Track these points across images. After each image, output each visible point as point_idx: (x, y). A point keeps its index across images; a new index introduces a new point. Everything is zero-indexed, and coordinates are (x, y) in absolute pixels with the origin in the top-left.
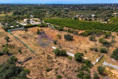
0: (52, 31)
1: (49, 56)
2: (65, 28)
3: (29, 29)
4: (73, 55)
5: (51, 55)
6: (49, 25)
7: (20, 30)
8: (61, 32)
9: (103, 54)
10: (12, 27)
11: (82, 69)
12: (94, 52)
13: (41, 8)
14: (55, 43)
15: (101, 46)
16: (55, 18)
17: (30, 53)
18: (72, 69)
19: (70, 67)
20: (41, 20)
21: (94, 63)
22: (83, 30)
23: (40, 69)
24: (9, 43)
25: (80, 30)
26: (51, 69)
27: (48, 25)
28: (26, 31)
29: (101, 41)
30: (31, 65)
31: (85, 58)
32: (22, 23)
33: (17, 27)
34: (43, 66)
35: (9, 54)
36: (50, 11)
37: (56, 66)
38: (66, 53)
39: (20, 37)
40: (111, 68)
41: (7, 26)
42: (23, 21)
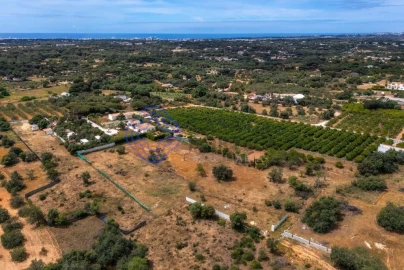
0: (184, 152)
1: (181, 219)
2: (217, 143)
3: (127, 146)
5: (185, 217)
7: (105, 150)
8: (206, 154)
9: (289, 214)
10: (85, 141)
12: (272, 209)
14: (192, 189)
15: (291, 196)
16: (192, 105)
17: (141, 212)
18: (224, 244)
19: (220, 241)
21: (265, 233)
22: (261, 150)
23: (165, 244)
24: (90, 188)
25: (254, 148)
26: (186, 245)
28: (122, 152)
29: (294, 183)
30: (148, 237)
31: (252, 223)
32: (103, 126)
33: (97, 143)
34: (169, 238)
35: (99, 215)
37: (195, 239)
38: (213, 212)
39: (110, 172)
40: (296, 243)
41: (72, 138)
42: (108, 121)
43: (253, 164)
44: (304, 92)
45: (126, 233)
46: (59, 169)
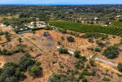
0: (56, 33)
1: (55, 53)
2: (68, 31)
3: (36, 31)
4: (73, 53)
5: (56, 53)
6: (54, 27)
7: (28, 32)
8: (65, 34)
9: (97, 52)
10: (21, 29)
11: (79, 63)
12: (90, 51)
13: (46, 10)
14: (59, 44)
15: (97, 46)
16: (60, 21)
17: (39, 51)
18: (71, 62)
19: (70, 61)
20: (46, 22)
21: (88, 59)
22: (84, 33)
23: (48, 62)
24: (22, 43)
25: (82, 32)
26: (56, 62)
27: (52, 28)
28: (34, 33)
29: (97, 42)
30: (41, 59)
31: (82, 55)
32: (29, 26)
33: (26, 30)
34: (50, 60)
35: (23, 52)
36: (55, 14)
37: (60, 60)
38: (67, 51)
39: (29, 39)
40: (101, 62)
41: (17, 28)
42: (30, 24)
43: (82, 37)
44: (98, 17)
45: (33, 58)
46: (11, 38)
